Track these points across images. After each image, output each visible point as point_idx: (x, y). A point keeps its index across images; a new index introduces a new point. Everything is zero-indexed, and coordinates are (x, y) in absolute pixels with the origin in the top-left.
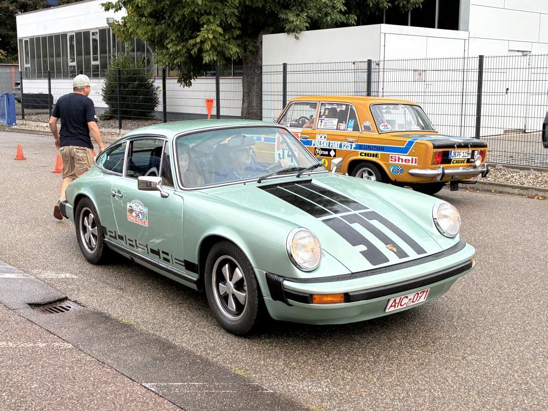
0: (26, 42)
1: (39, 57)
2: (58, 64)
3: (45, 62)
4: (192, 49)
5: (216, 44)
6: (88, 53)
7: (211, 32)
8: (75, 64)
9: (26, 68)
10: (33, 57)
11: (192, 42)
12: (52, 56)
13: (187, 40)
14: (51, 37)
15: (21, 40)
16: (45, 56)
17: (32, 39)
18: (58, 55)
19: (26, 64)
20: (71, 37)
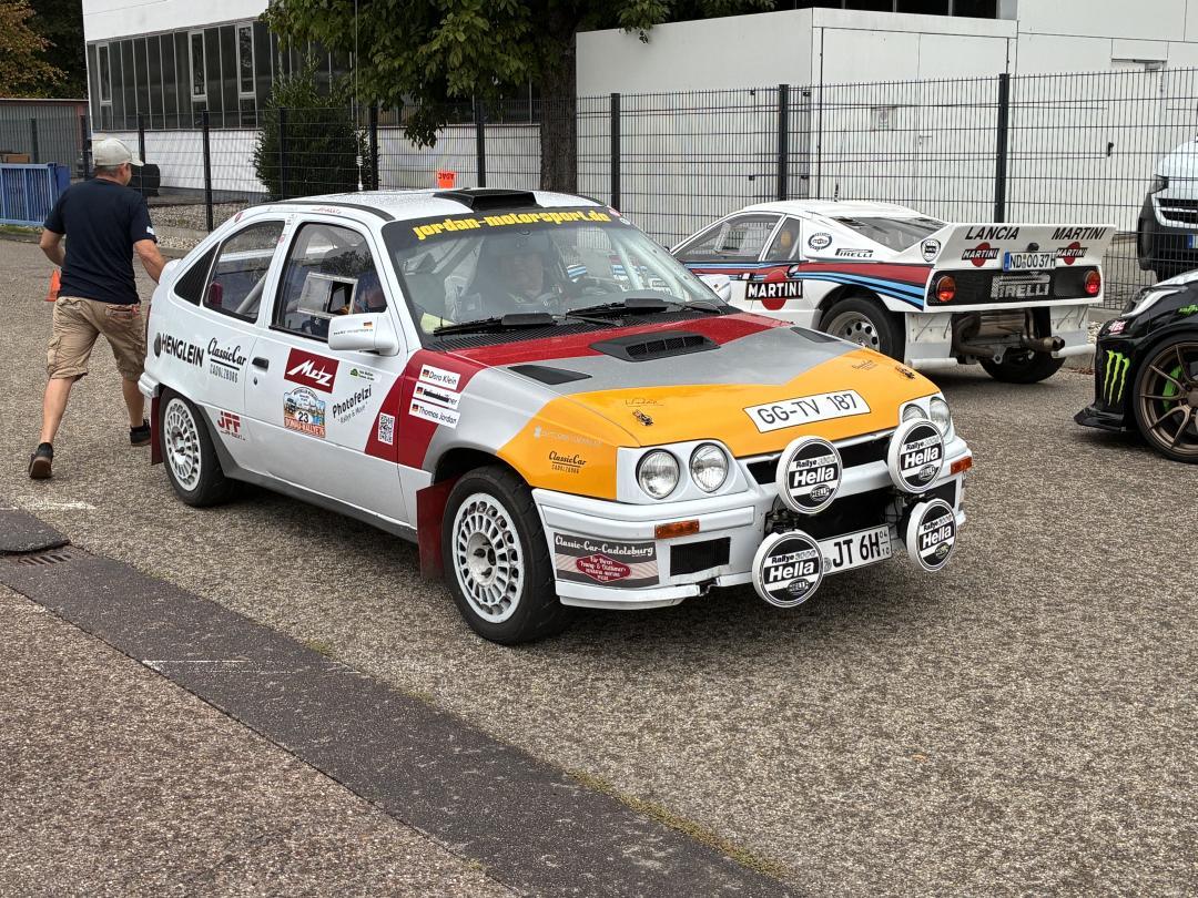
0: (103, 51)
1: (130, 83)
2: (170, 97)
3: (143, 94)
4: (426, 64)
5: (473, 55)
6: (231, 73)
7: (462, 28)
8: (204, 97)
9: (104, 108)
10: (117, 84)
11: (424, 49)
12: (156, 81)
13: (416, 46)
14: (153, 39)
15: (92, 47)
16: (142, 82)
17: (114, 45)
18: (169, 79)
19: (104, 98)
20: (197, 39)
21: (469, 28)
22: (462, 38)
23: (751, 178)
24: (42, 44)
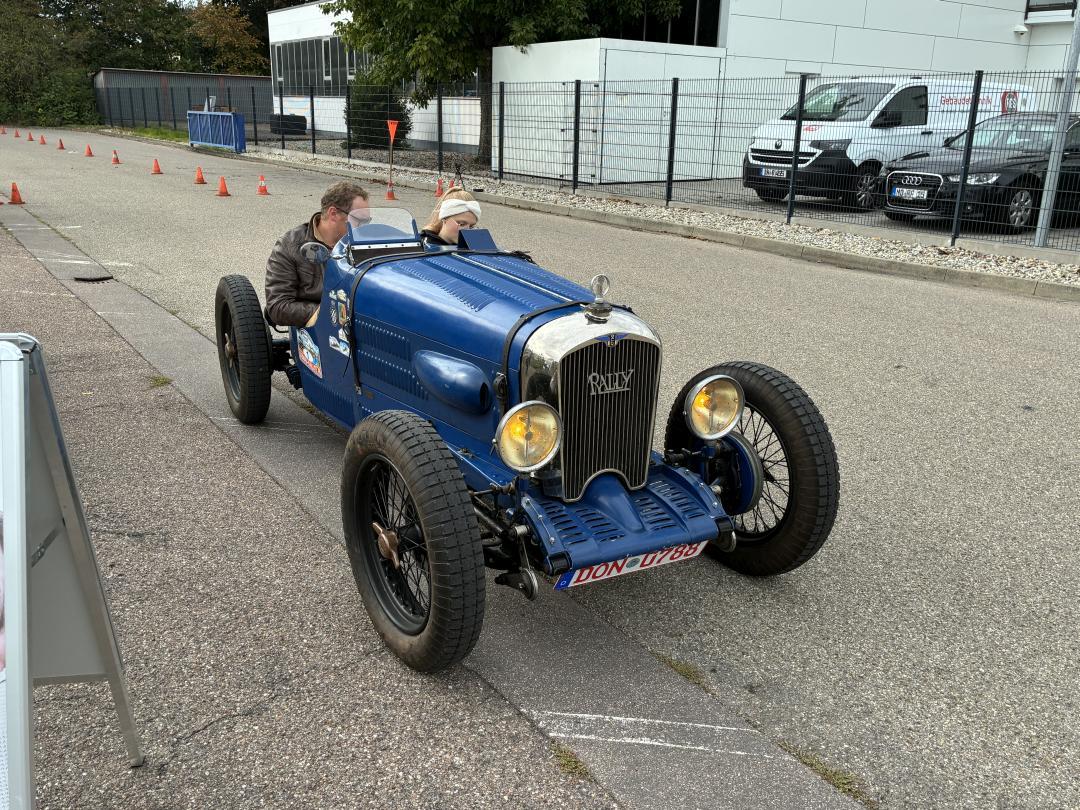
0: (279, 48)
1: (292, 68)
2: (313, 76)
3: (299, 75)
6: (343, 64)
8: (329, 78)
9: (280, 83)
10: (286, 68)
12: (306, 67)
14: (304, 43)
15: (273, 46)
16: (299, 68)
17: (285, 45)
18: (312, 67)
19: (280, 76)
20: (326, 43)
21: (431, 42)
22: (425, 48)
23: (563, 130)
24: (256, 43)
